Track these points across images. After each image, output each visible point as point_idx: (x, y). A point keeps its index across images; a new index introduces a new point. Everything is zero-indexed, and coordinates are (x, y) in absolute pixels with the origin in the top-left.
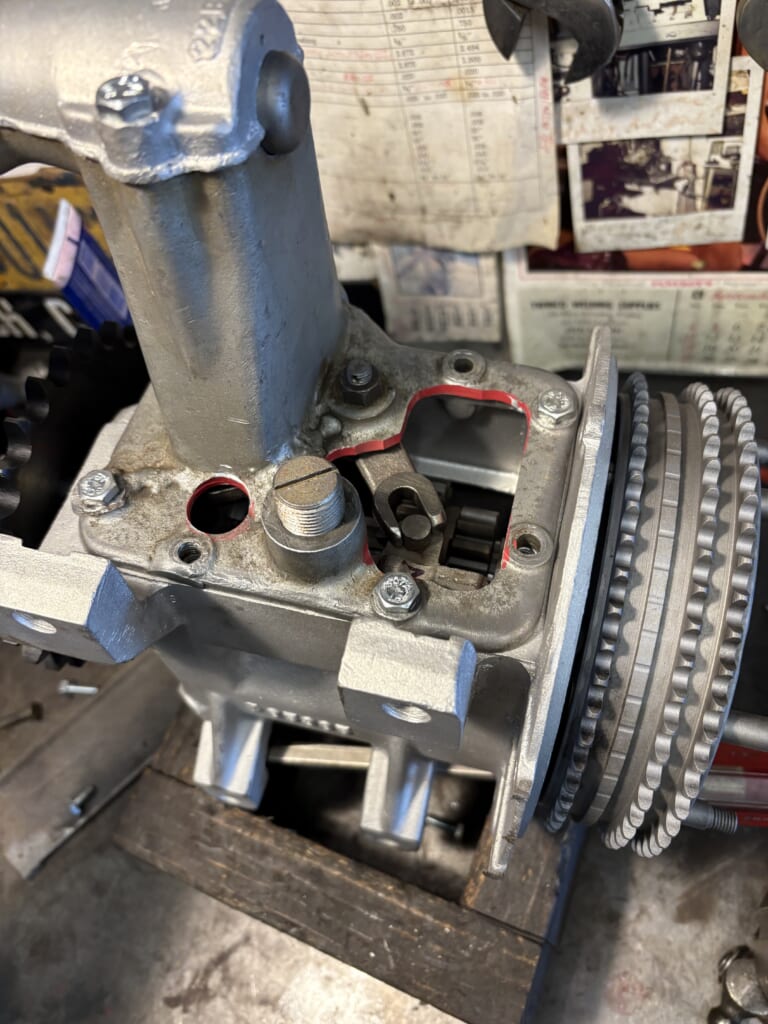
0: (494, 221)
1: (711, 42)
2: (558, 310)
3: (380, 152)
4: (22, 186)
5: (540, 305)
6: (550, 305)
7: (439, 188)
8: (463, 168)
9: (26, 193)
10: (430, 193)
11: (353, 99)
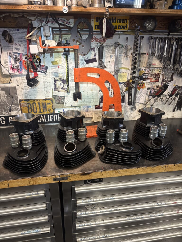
0: (93, 102)
1: (109, 88)
2: (97, 114)
3: (84, 96)
4: (42, 100)
5: (96, 113)
6: (97, 113)
7: (89, 99)
8: (91, 97)
9: (42, 101)
10: (88, 100)
11: (83, 91)
